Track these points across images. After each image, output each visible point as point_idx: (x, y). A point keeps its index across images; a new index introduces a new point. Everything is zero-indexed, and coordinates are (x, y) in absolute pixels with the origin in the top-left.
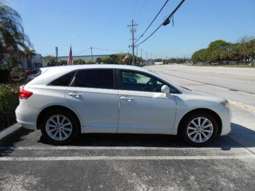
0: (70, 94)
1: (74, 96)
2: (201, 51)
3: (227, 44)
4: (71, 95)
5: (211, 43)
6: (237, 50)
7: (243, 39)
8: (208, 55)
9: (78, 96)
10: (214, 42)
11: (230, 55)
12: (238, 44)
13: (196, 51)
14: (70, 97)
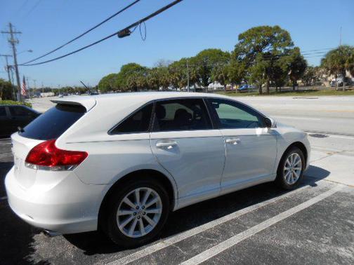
0: (158, 145)
1: (165, 148)
2: (111, 77)
3: (142, 68)
4: (160, 147)
5: (123, 66)
6: (157, 76)
7: (160, 64)
8: (121, 82)
9: (170, 147)
10: (126, 65)
11: (149, 82)
12: (156, 69)
13: (104, 76)
14: (160, 150)
